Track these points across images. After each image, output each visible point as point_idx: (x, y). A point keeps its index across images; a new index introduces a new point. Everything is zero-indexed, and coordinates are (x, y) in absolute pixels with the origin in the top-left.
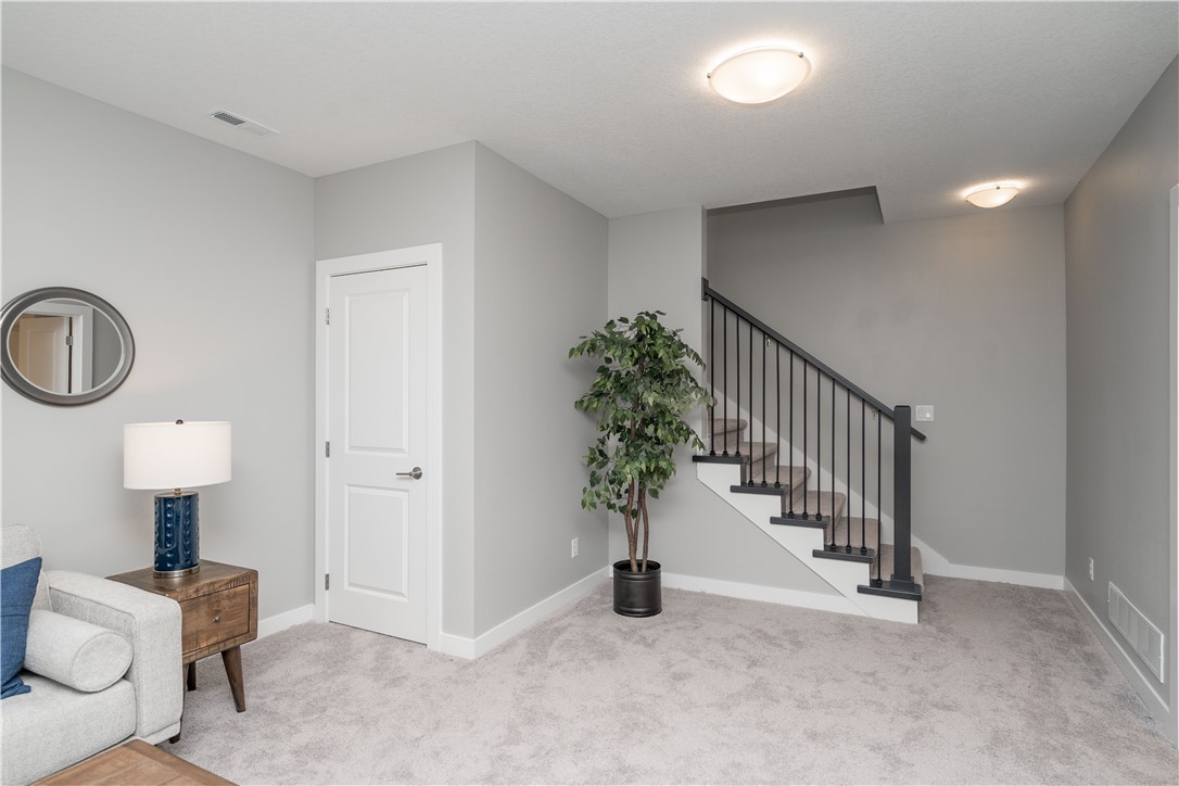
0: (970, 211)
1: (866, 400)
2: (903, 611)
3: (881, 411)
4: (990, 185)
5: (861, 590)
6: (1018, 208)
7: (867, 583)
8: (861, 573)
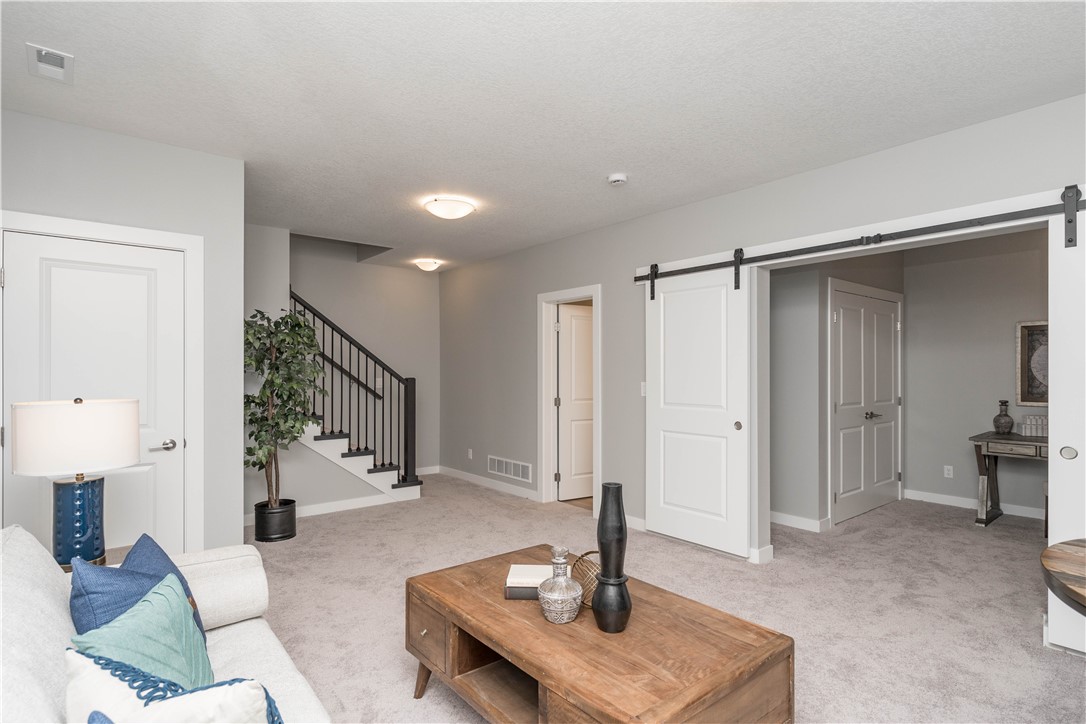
0: (416, 268)
1: (393, 374)
2: (412, 493)
3: (400, 379)
4: (431, 260)
5: (394, 487)
6: (440, 273)
7: (396, 482)
8: (392, 477)
